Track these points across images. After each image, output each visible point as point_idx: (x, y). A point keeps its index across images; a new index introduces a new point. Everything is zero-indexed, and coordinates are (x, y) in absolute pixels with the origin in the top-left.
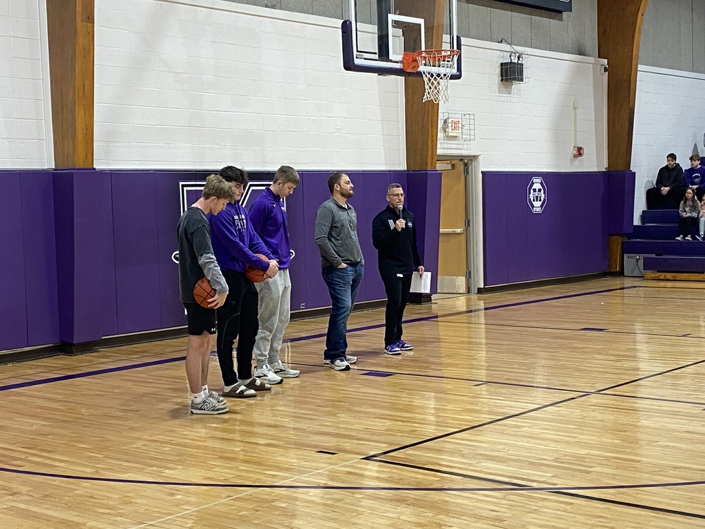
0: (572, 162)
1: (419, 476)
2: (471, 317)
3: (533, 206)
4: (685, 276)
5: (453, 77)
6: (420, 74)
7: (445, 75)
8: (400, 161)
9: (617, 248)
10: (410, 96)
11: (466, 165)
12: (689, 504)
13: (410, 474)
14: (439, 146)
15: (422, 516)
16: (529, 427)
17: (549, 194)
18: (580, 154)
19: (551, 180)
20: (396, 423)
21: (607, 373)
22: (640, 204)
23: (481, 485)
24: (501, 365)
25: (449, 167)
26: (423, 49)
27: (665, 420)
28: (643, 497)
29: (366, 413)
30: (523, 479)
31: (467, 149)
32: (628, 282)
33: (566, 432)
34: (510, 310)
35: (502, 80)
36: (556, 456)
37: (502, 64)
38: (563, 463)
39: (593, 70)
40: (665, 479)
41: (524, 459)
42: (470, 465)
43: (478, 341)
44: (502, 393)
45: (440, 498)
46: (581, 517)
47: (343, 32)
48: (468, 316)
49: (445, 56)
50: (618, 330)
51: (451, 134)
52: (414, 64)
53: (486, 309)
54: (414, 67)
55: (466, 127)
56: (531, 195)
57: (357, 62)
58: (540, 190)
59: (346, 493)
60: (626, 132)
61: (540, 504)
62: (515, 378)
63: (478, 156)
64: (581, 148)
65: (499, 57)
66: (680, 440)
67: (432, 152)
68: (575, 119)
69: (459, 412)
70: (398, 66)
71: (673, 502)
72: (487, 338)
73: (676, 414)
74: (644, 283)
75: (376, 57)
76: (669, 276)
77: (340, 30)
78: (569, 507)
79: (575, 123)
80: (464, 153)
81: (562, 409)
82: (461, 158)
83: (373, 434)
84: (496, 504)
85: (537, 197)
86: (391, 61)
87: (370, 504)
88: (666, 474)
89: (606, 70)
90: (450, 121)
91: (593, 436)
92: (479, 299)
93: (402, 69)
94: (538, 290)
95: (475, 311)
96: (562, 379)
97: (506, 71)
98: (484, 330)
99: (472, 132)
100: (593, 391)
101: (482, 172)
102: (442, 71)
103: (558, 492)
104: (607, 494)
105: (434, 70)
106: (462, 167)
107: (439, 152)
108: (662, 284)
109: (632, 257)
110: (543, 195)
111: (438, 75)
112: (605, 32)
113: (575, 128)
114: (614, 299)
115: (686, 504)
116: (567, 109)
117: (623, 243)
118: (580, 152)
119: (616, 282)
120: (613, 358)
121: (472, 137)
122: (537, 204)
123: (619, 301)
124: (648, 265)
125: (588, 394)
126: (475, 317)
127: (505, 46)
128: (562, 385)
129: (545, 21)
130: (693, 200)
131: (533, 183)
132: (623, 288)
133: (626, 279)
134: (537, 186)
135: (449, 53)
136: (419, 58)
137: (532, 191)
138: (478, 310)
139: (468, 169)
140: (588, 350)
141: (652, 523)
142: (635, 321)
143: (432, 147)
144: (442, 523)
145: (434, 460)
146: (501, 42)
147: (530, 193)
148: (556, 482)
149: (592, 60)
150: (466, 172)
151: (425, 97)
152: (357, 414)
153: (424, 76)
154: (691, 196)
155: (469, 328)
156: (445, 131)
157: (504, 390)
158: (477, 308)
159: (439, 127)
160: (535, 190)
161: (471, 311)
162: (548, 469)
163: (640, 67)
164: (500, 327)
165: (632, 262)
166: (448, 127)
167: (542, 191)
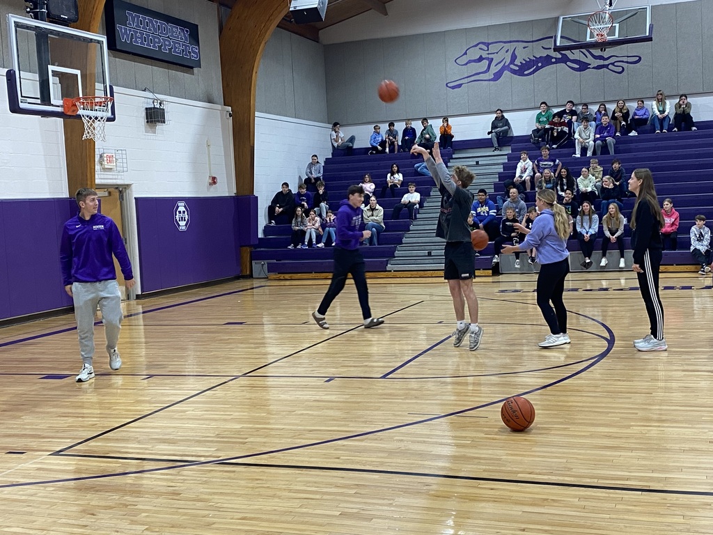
0: (208, 189)
1: (102, 465)
2: (131, 320)
3: (179, 225)
4: (299, 276)
5: (109, 120)
6: (79, 117)
7: (102, 118)
8: (62, 190)
9: (247, 256)
10: (69, 134)
11: (120, 192)
12: (325, 460)
13: (95, 464)
14: (96, 176)
15: (111, 500)
16: (193, 410)
17: (191, 215)
18: (215, 183)
19: (192, 203)
20: (77, 419)
21: (250, 358)
22: (262, 221)
23: (156, 466)
24: (164, 360)
25: (106, 194)
26: (81, 96)
27: (297, 393)
28: (288, 458)
29: (48, 413)
30: (192, 456)
31: (121, 179)
32: (256, 283)
33: (223, 411)
34: (166, 312)
35: (147, 122)
36: (217, 433)
37: (146, 109)
38: (222, 438)
39: (220, 116)
40: (304, 441)
41: (192, 438)
42: (146, 449)
43: (138, 340)
44: (166, 384)
45: (124, 482)
46: (242, 482)
47: (8, 80)
48: (129, 320)
49: (101, 102)
50: (255, 323)
51: (106, 167)
52: (74, 108)
53: (144, 313)
54: (74, 111)
55: (120, 160)
56: (177, 216)
57: (22, 105)
58: (184, 212)
59: (37, 488)
60: (249, 164)
61: (209, 475)
62: (176, 370)
63: (130, 185)
64: (215, 178)
65: (144, 103)
66: (311, 408)
67: (91, 182)
68: (209, 154)
69: (131, 404)
70: (60, 109)
71: (313, 459)
72: (146, 338)
73: (306, 387)
74: (269, 283)
75: (39, 101)
76: (287, 276)
77: (5, 77)
78: (232, 475)
79: (209, 157)
80: (119, 182)
81: (219, 392)
82: (117, 187)
83: (57, 432)
84: (171, 481)
85: (182, 218)
86: (53, 105)
87: (63, 494)
88: (304, 437)
89: (230, 115)
90: (105, 155)
91: (244, 412)
92: (137, 304)
93: (63, 113)
94: (187, 294)
95: (135, 315)
96: (214, 367)
97: (151, 115)
98: (143, 331)
99: (125, 165)
100: (240, 374)
101: (135, 198)
102: (99, 114)
103: (222, 463)
104: (261, 459)
105: (92, 114)
106: (118, 194)
107: (97, 181)
108: (282, 283)
109: (258, 263)
110: (187, 216)
111: (96, 118)
112: (228, 85)
113: (210, 161)
114: (246, 297)
115: (322, 460)
116: (201, 146)
117: (251, 252)
118: (214, 181)
119: (247, 284)
120: (252, 346)
121: (125, 169)
122: (182, 223)
123: (250, 299)
124: (271, 269)
125: (237, 377)
126: (135, 320)
127: (147, 94)
128: (215, 372)
129: (180, 74)
130: (302, 217)
131: (178, 207)
132: (253, 288)
133: (255, 280)
134: (182, 209)
135: (104, 99)
136: (78, 104)
137: (178, 213)
138: (137, 314)
139: (122, 196)
140: (232, 341)
141: (298, 479)
142: (262, 314)
143: (91, 178)
144: (128, 503)
145: (115, 449)
146: (145, 90)
147: (176, 215)
148: (219, 455)
149: (219, 107)
150: (122, 198)
151: (85, 135)
152: (40, 415)
153: (83, 118)
154: (300, 213)
155: (130, 329)
156: (101, 164)
157: (168, 381)
158: (136, 312)
159: (96, 160)
160: (180, 212)
161: (131, 315)
162: (212, 444)
163: (257, 114)
164: (158, 327)
165: (259, 267)
166: (104, 161)
167: (186, 213)
